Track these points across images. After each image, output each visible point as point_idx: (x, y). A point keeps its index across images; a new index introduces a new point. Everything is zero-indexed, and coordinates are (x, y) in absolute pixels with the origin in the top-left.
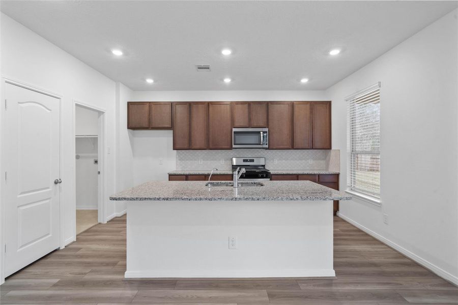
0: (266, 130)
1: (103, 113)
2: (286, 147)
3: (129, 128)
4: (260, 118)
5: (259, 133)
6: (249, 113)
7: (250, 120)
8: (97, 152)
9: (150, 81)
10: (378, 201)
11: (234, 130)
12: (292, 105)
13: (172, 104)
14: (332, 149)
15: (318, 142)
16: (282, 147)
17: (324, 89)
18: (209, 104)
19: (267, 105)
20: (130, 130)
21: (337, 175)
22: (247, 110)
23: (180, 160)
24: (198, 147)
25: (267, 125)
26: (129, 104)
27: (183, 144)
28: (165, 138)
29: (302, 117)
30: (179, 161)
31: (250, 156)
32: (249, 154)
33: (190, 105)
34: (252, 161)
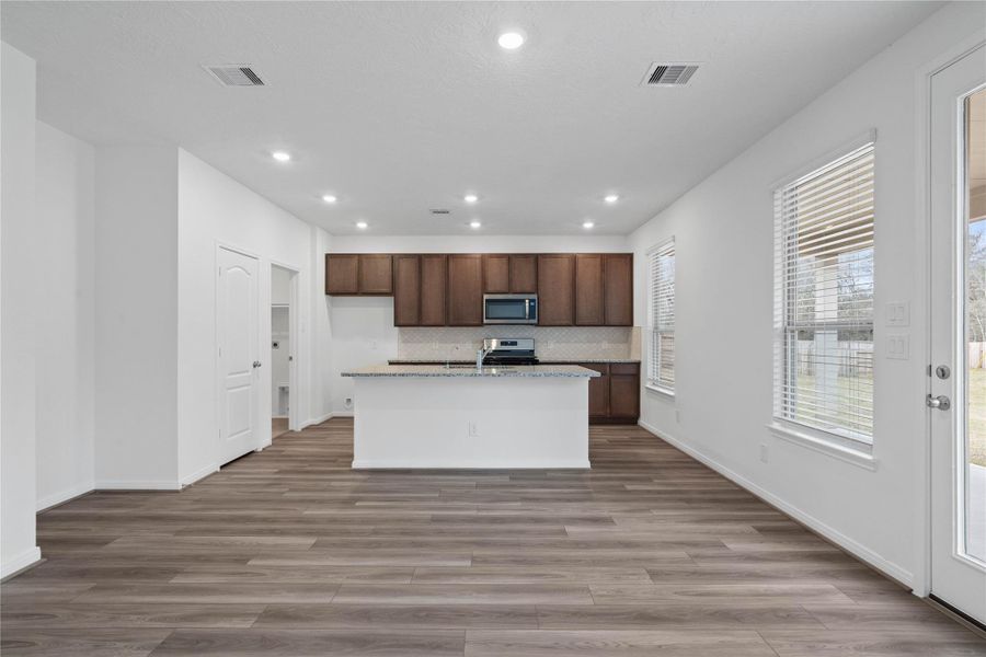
0: (534, 297)
1: (297, 272)
2: (564, 323)
3: (327, 293)
4: (525, 277)
5: (523, 301)
6: (510, 271)
7: (510, 281)
8: (288, 330)
9: (362, 225)
10: (672, 394)
11: (486, 297)
12: (574, 258)
13: (393, 257)
14: (635, 325)
15: (613, 316)
16: (558, 323)
17: (627, 233)
18: (449, 257)
19: (537, 260)
20: (331, 297)
21: (638, 364)
22: (505, 267)
23: (403, 342)
24: (432, 322)
25: (536, 290)
26: (328, 257)
27: (410, 318)
28: (382, 309)
29: (588, 278)
30: (402, 345)
31: (511, 336)
32: (510, 334)
33: (420, 259)
34: (515, 344)
